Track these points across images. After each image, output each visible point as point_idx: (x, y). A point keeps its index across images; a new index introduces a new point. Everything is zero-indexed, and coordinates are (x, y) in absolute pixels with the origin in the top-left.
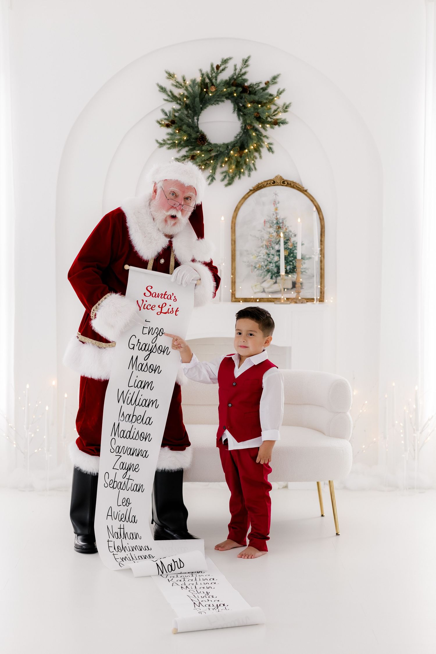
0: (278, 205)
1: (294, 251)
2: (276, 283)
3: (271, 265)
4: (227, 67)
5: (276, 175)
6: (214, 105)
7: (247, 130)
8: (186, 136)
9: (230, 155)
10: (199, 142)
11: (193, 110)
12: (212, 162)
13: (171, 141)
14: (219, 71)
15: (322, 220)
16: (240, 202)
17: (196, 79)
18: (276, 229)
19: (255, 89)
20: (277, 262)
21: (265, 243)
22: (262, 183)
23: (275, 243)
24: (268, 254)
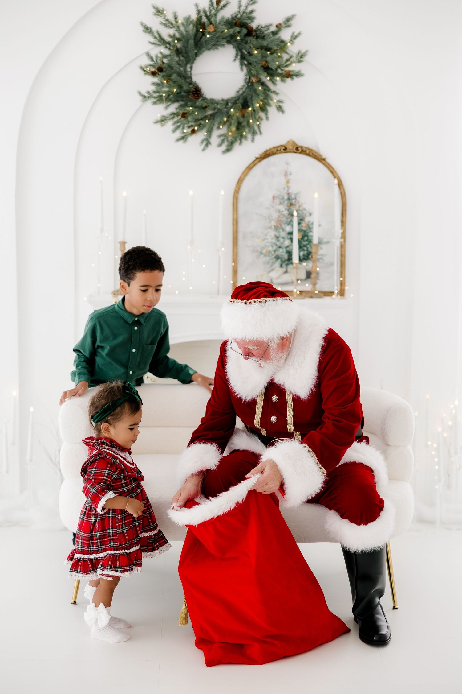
0: (290, 177)
1: (308, 233)
2: (286, 272)
3: (281, 250)
4: (230, 3)
5: (288, 139)
6: (212, 51)
7: (252, 83)
8: (177, 89)
9: (229, 114)
10: (192, 96)
11: (185, 55)
12: (207, 121)
13: (157, 95)
14: (220, 7)
15: (343, 195)
16: (244, 172)
17: (191, 16)
18: (288, 206)
19: (263, 33)
20: (288, 247)
21: (273, 223)
22: (270, 149)
23: (286, 223)
24: (278, 237)
